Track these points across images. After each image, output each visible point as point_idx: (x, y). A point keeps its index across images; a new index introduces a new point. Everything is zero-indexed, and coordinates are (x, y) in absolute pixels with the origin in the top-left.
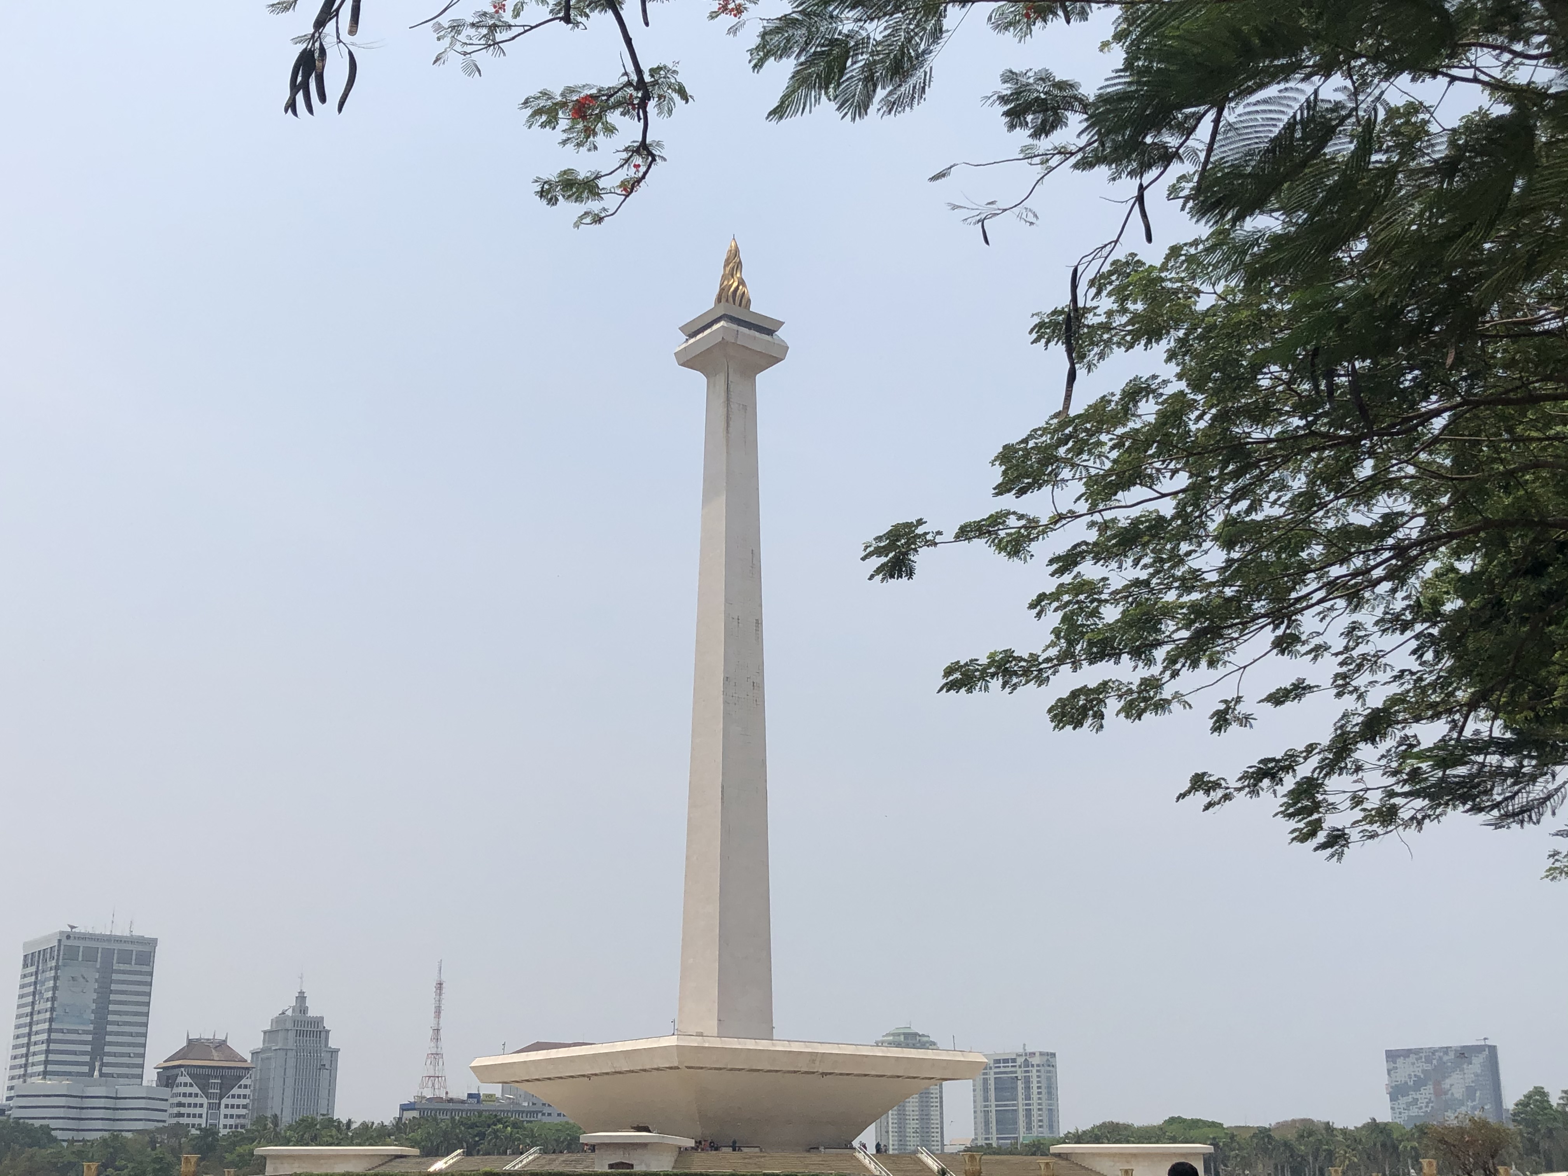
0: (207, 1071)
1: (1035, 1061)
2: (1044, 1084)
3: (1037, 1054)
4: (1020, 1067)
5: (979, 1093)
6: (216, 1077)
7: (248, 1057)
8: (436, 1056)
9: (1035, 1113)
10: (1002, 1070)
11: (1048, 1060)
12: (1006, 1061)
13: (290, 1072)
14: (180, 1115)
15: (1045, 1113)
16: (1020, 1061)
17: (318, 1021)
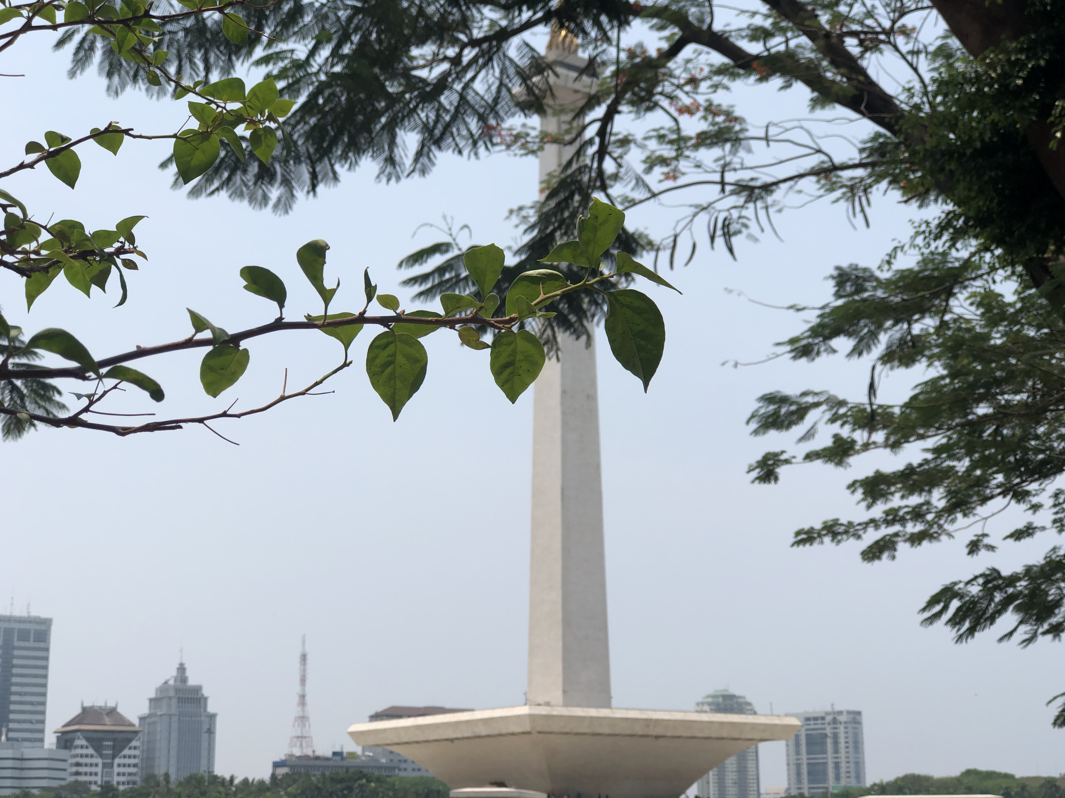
0: (100, 735)
1: (843, 718)
2: (851, 740)
3: (845, 713)
4: (829, 724)
5: (792, 748)
6: (108, 740)
7: (136, 722)
8: (303, 719)
9: (843, 766)
10: (812, 727)
11: (854, 718)
12: (816, 719)
13: (174, 735)
14: (78, 773)
15: (852, 765)
16: (829, 718)
17: (198, 689)
